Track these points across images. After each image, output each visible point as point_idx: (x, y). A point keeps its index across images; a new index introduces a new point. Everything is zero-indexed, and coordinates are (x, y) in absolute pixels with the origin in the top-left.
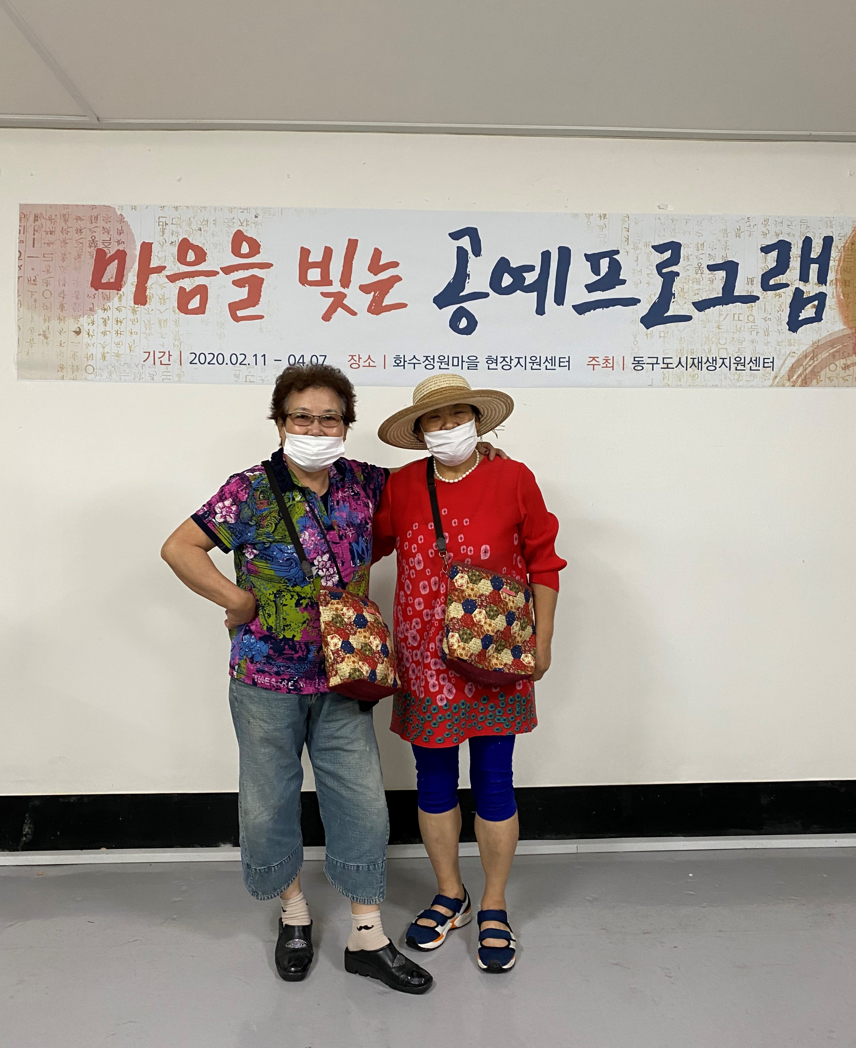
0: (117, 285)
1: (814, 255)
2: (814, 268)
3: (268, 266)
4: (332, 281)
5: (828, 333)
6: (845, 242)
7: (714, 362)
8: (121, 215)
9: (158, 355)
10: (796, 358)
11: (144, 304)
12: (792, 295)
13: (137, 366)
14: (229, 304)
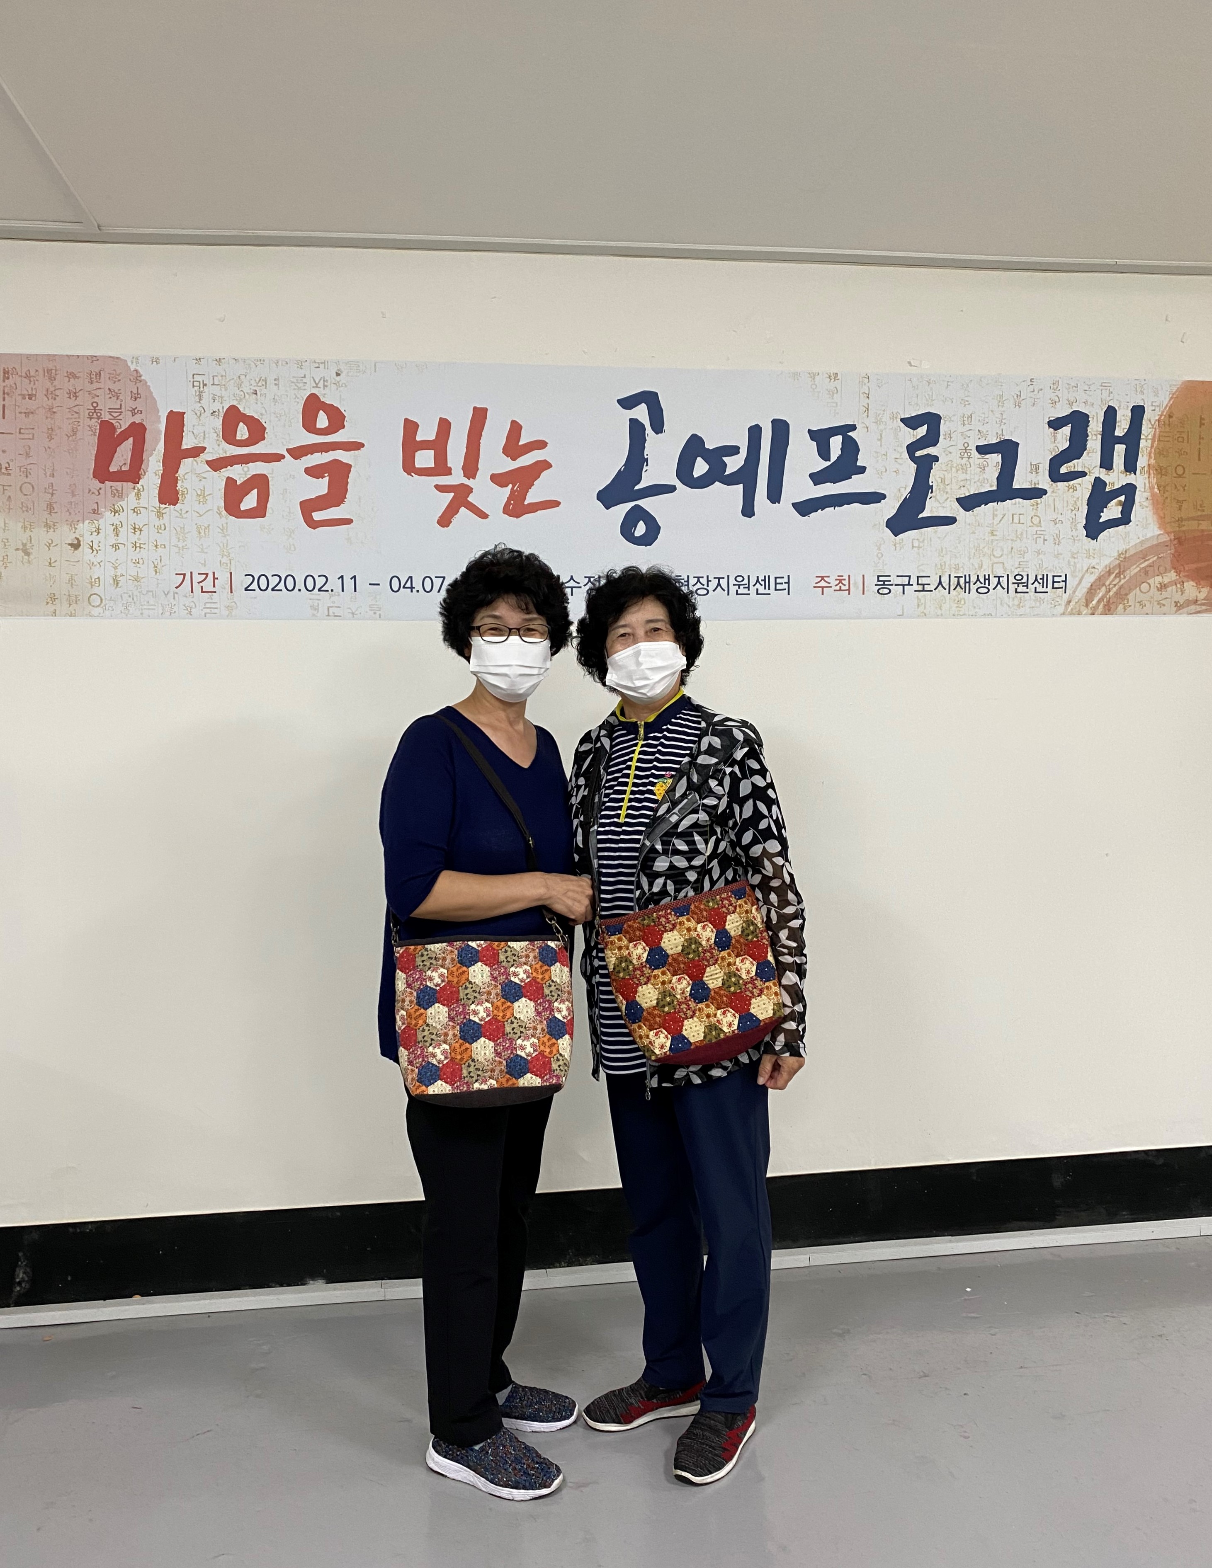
0: (133, 475)
1: (1119, 432)
2: (1120, 450)
3: (358, 446)
4: (450, 469)
5: (1138, 541)
6: (1160, 413)
7: (987, 581)
8: (136, 371)
9: (197, 578)
10: (1097, 575)
11: (174, 502)
12: (1090, 488)
13: (166, 595)
14: (301, 503)
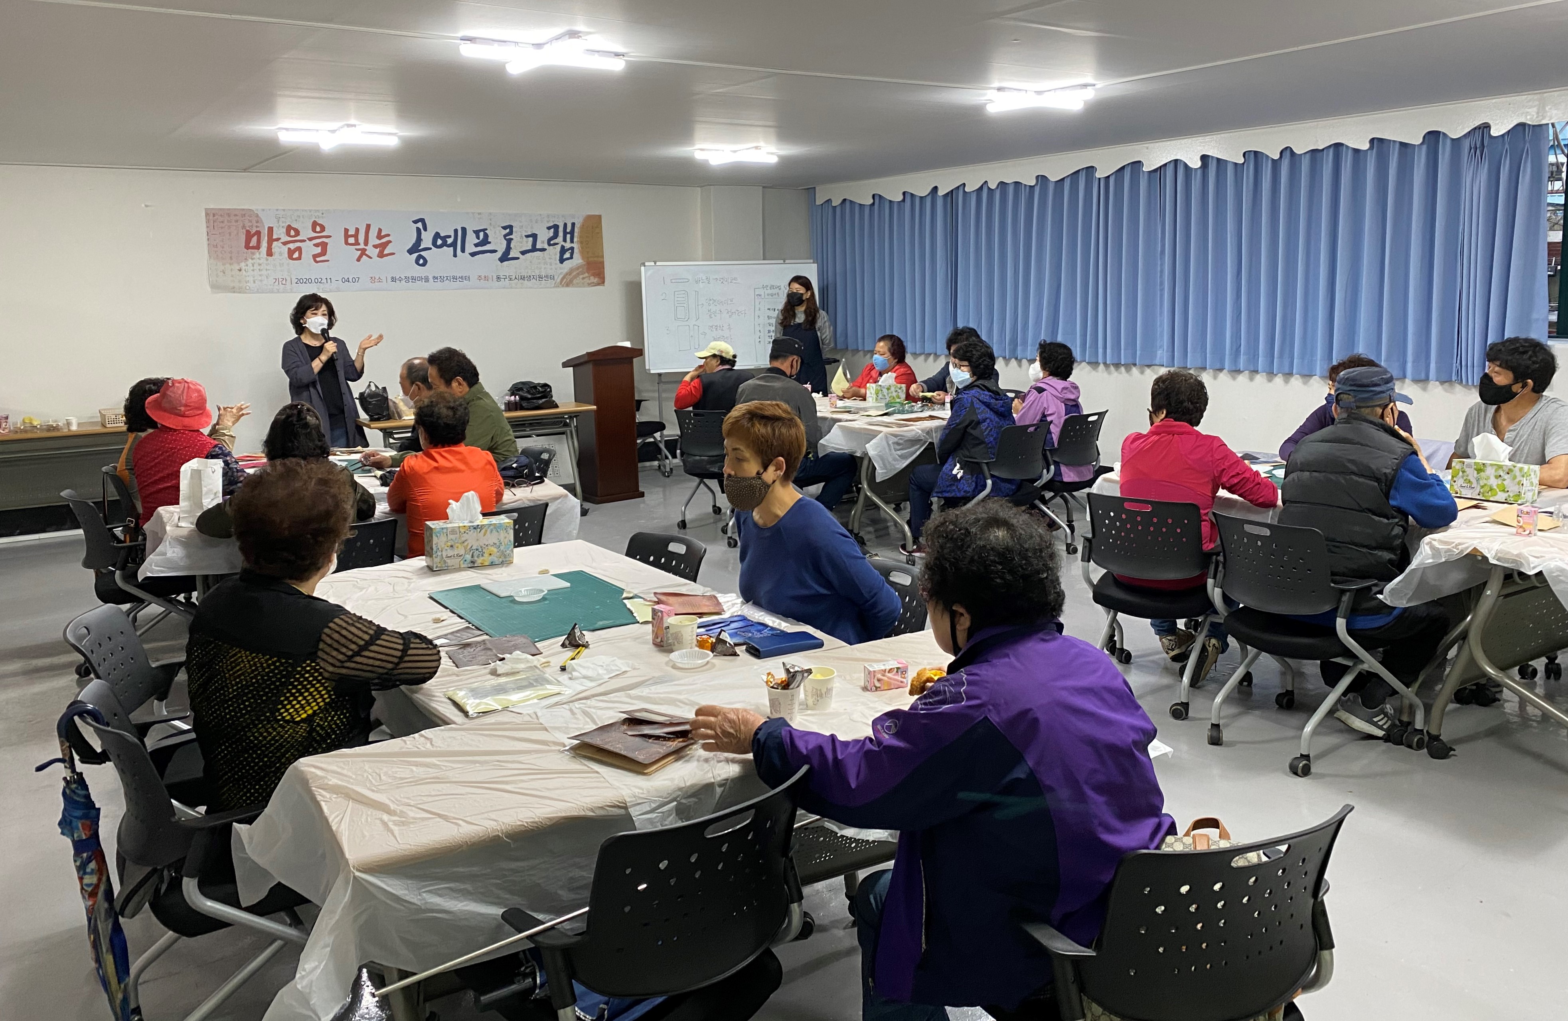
0: (258, 247)
1: (568, 230)
2: (568, 236)
3: (330, 237)
4: (360, 243)
5: (576, 264)
6: (580, 224)
7: (530, 277)
8: (256, 213)
9: (280, 280)
10: (564, 275)
11: (272, 256)
12: (560, 248)
13: (271, 286)
14: (313, 255)
